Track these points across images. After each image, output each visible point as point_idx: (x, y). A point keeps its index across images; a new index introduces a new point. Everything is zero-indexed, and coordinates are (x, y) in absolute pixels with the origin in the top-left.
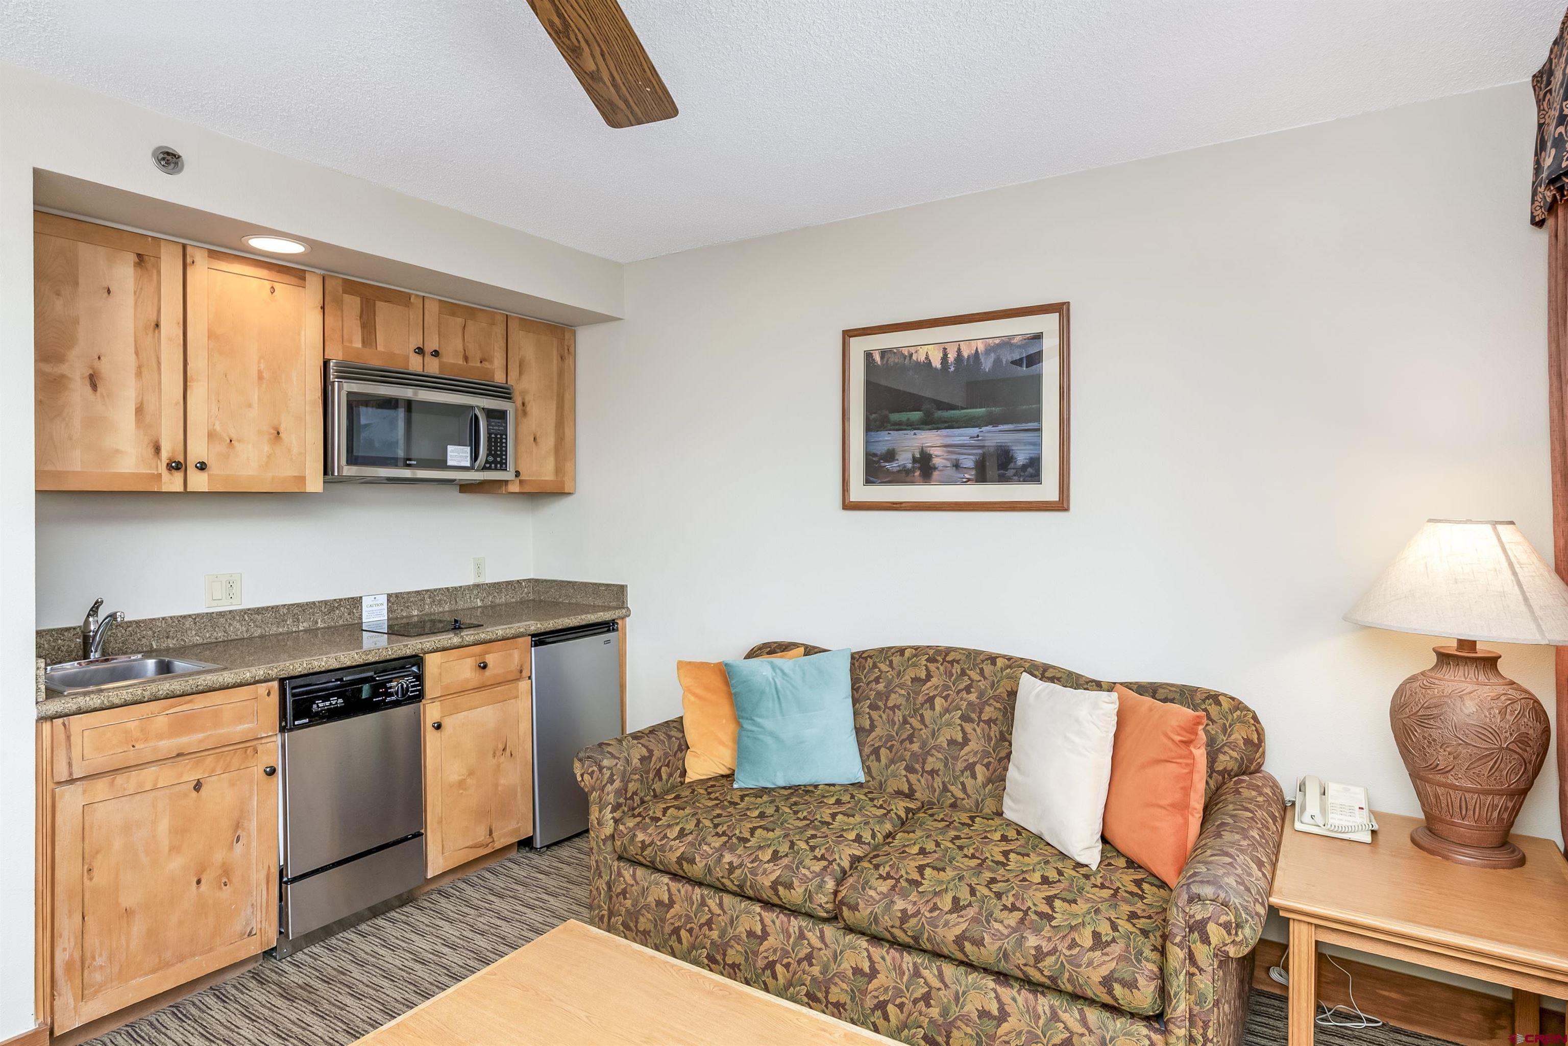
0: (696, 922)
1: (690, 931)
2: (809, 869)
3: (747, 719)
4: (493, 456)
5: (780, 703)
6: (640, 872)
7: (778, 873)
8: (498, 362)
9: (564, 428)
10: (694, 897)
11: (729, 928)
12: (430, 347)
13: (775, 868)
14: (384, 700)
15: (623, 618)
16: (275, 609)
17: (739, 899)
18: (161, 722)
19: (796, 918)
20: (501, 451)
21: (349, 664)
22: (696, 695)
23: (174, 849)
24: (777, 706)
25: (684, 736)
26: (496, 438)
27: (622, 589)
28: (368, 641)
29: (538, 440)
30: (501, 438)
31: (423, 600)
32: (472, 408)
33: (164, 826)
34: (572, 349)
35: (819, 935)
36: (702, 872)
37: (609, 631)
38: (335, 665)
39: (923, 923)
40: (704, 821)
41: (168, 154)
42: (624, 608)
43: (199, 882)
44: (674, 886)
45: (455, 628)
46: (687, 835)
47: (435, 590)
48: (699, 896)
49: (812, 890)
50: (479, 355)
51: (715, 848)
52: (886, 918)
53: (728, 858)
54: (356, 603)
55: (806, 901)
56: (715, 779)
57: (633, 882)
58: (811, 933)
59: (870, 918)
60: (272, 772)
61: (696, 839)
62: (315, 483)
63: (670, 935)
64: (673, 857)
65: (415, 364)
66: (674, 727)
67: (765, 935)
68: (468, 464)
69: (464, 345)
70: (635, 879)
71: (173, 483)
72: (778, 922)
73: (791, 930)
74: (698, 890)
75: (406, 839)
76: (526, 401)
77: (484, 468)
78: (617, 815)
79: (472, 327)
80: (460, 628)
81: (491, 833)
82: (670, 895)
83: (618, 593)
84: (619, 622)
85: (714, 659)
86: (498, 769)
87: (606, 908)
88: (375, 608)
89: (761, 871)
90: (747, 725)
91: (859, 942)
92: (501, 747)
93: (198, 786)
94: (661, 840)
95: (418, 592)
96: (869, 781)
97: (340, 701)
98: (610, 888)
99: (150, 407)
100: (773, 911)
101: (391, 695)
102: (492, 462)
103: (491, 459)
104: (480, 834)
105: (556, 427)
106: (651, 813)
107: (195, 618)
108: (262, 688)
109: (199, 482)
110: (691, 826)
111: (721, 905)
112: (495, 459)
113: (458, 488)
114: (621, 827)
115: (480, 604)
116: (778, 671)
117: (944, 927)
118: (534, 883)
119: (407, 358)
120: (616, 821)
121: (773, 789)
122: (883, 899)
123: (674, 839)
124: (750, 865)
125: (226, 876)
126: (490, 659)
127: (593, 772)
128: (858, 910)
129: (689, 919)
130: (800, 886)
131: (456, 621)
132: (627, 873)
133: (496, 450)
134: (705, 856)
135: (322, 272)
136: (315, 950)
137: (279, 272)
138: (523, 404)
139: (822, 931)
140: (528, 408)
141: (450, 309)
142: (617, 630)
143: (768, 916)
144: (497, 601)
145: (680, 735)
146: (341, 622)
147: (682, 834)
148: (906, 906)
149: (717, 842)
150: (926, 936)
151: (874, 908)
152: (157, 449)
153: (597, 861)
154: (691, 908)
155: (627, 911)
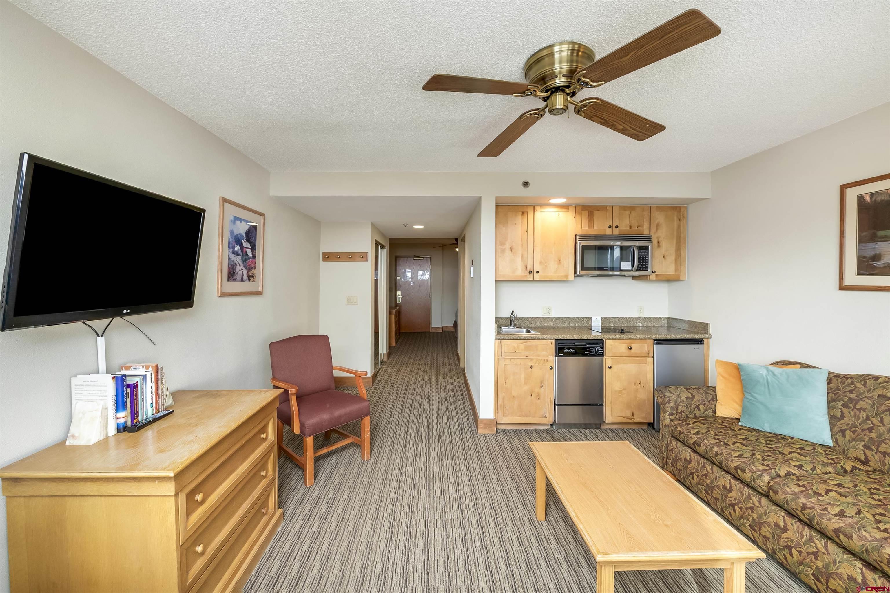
0: (700, 472)
1: (698, 476)
2: (756, 467)
3: (748, 393)
4: (641, 265)
5: (769, 389)
6: (679, 444)
7: (738, 463)
8: (646, 226)
9: (680, 252)
10: (700, 462)
11: (715, 481)
12: (615, 224)
13: (738, 461)
14: (589, 353)
15: (708, 338)
16: (562, 318)
17: (721, 470)
18: (522, 346)
19: (748, 488)
20: (645, 263)
21: (576, 338)
22: (723, 376)
23: (526, 384)
24: (767, 390)
25: (716, 395)
26: (643, 258)
27: (707, 325)
28: (593, 333)
29: (666, 257)
30: (646, 258)
31: (616, 321)
32: (632, 246)
33: (523, 376)
34: (685, 215)
35: (758, 500)
36: (703, 452)
37: (698, 344)
38: (572, 338)
39: (814, 514)
40: (711, 431)
41: (525, 183)
42: (707, 334)
43: (531, 395)
44: (693, 455)
45: (622, 332)
46: (699, 434)
47: (621, 318)
48: (703, 462)
49: (755, 477)
50: (637, 225)
51: (710, 443)
52: (793, 503)
53: (715, 449)
54: (589, 319)
55: (751, 481)
56: (732, 419)
57: (676, 447)
58: (754, 498)
59: (784, 500)
60: (551, 368)
61: (703, 437)
62: (571, 276)
63: (689, 475)
64: (692, 441)
65: (609, 232)
66: (711, 389)
67: (731, 491)
68: (630, 269)
69: (630, 221)
70: (677, 446)
71: (530, 277)
72: (738, 486)
73: (744, 492)
74: (702, 459)
75: (597, 405)
76: (660, 241)
77: (637, 270)
78: (672, 417)
79: (633, 214)
80: (623, 332)
81: (633, 415)
82: (690, 458)
83: (704, 327)
84: (705, 340)
85: (736, 362)
86: (637, 390)
87: (665, 454)
88: (596, 322)
89: (730, 460)
90: (748, 396)
91: (780, 511)
92: (638, 382)
93: (531, 367)
94: (687, 433)
95: (614, 318)
96: (835, 447)
97: (573, 350)
98: (667, 447)
99: (525, 256)
100: (737, 481)
101: (592, 352)
102: (641, 268)
103: (640, 266)
104: (628, 414)
105: (676, 250)
106: (687, 421)
107: (539, 319)
108: (550, 341)
109: (537, 277)
110: (704, 431)
111: (712, 469)
112: (642, 266)
113: (632, 278)
114: (672, 423)
115: (641, 325)
116: (770, 373)
117: (827, 520)
118: (649, 440)
119: (605, 230)
120: (671, 420)
121: (762, 432)
122: (793, 494)
123: (693, 434)
124: (725, 456)
125: (538, 397)
126: (633, 346)
127: (662, 396)
128: (778, 494)
129: (697, 471)
130: (749, 473)
131: (622, 330)
132: (674, 443)
133: (643, 263)
134: (706, 445)
135: (574, 205)
136: (565, 430)
137: (561, 208)
138: (658, 242)
139: (760, 499)
140: (661, 244)
141: (624, 208)
142: (703, 344)
143: (734, 482)
144: (649, 325)
145: (714, 394)
146: (584, 326)
147: (698, 433)
148: (807, 502)
149: (713, 441)
150: (816, 521)
151: (787, 497)
152: (527, 268)
153: (662, 434)
154: (699, 466)
155: (673, 458)
